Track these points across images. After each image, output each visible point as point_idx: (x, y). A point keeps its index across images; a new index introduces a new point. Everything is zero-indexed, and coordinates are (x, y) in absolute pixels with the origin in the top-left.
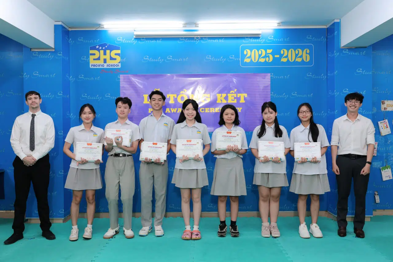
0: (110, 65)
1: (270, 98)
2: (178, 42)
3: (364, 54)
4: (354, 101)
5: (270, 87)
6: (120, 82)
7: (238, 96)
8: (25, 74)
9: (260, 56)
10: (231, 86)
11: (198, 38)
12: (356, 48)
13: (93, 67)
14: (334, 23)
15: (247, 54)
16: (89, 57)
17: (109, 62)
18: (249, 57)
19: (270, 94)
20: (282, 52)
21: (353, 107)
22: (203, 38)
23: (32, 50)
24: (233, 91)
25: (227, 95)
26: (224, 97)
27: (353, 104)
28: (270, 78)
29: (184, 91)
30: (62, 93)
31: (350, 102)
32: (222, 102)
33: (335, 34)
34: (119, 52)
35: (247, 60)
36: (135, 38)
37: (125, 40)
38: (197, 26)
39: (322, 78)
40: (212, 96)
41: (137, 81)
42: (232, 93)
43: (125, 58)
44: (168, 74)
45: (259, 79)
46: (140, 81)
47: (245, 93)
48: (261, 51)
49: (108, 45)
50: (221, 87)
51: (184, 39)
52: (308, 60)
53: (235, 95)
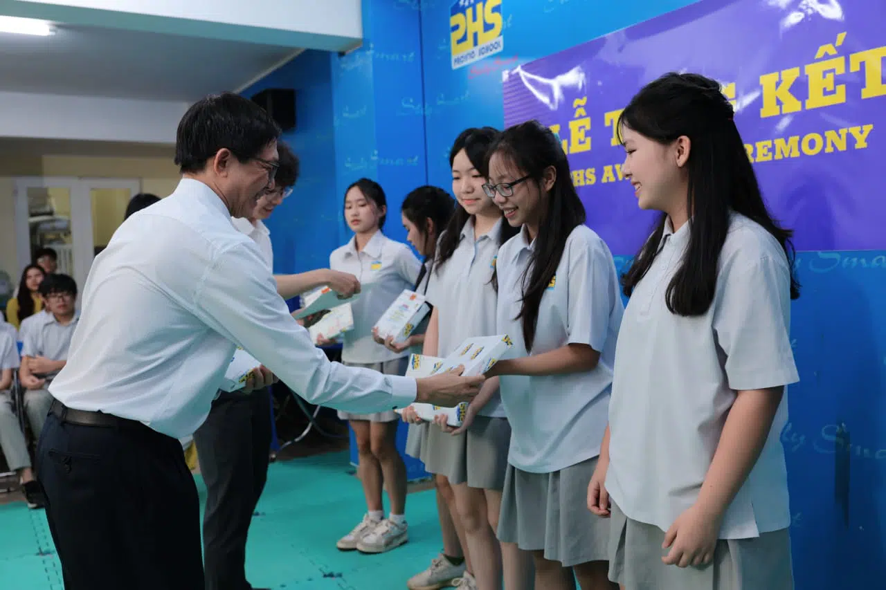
7: (855, 67)
24: (829, 49)
25: (802, 71)
26: (788, 87)
32: (784, 112)
53: (838, 65)
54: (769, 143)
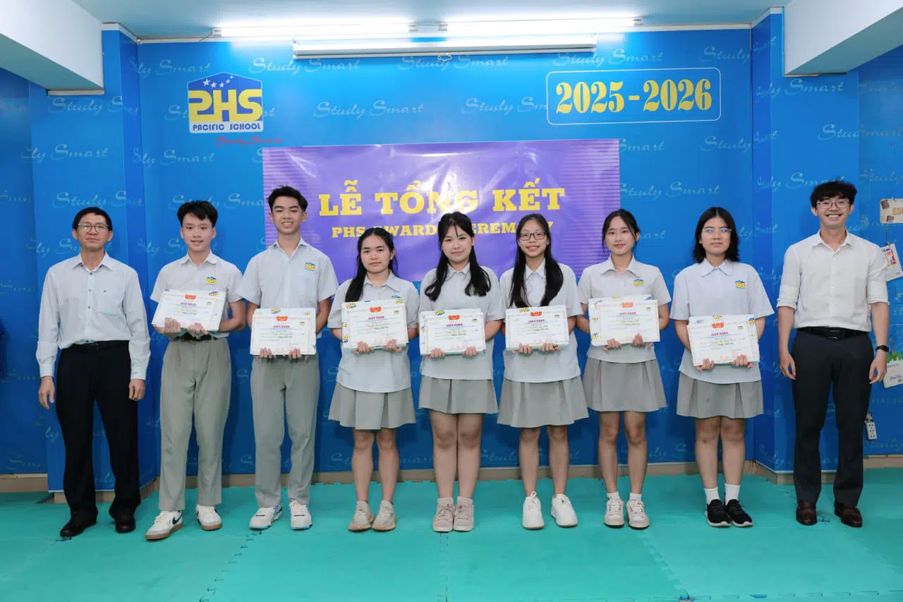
0: (237, 125)
1: (619, 198)
2: (401, 68)
3: (839, 89)
4: (834, 200)
5: (618, 172)
6: (264, 166)
7: (544, 195)
8: (36, 150)
9: (593, 97)
10: (526, 171)
11: (447, 57)
12: (822, 75)
13: (197, 131)
14: (770, 16)
15: (562, 95)
16: (187, 108)
17: (236, 118)
18: (568, 102)
19: (619, 187)
20: (646, 88)
21: (833, 216)
22: (459, 57)
23: (50, 93)
24: (531, 184)
25: (517, 192)
26: (510, 197)
27: (834, 208)
28: (618, 149)
29: (416, 184)
30: (125, 194)
31: (826, 203)
32: (507, 210)
33: (772, 44)
34: (257, 93)
35: (564, 109)
36: (297, 61)
37: (273, 65)
38: (443, 28)
39: (739, 147)
40: (481, 196)
41: (302, 163)
42: (530, 187)
43: (273, 109)
44: (378, 145)
45: (592, 153)
46: (310, 163)
47: (562, 187)
48: (595, 87)
49: (232, 77)
50: (502, 173)
51: (413, 61)
52: (708, 105)
53: (536, 192)
54: (498, 224)
